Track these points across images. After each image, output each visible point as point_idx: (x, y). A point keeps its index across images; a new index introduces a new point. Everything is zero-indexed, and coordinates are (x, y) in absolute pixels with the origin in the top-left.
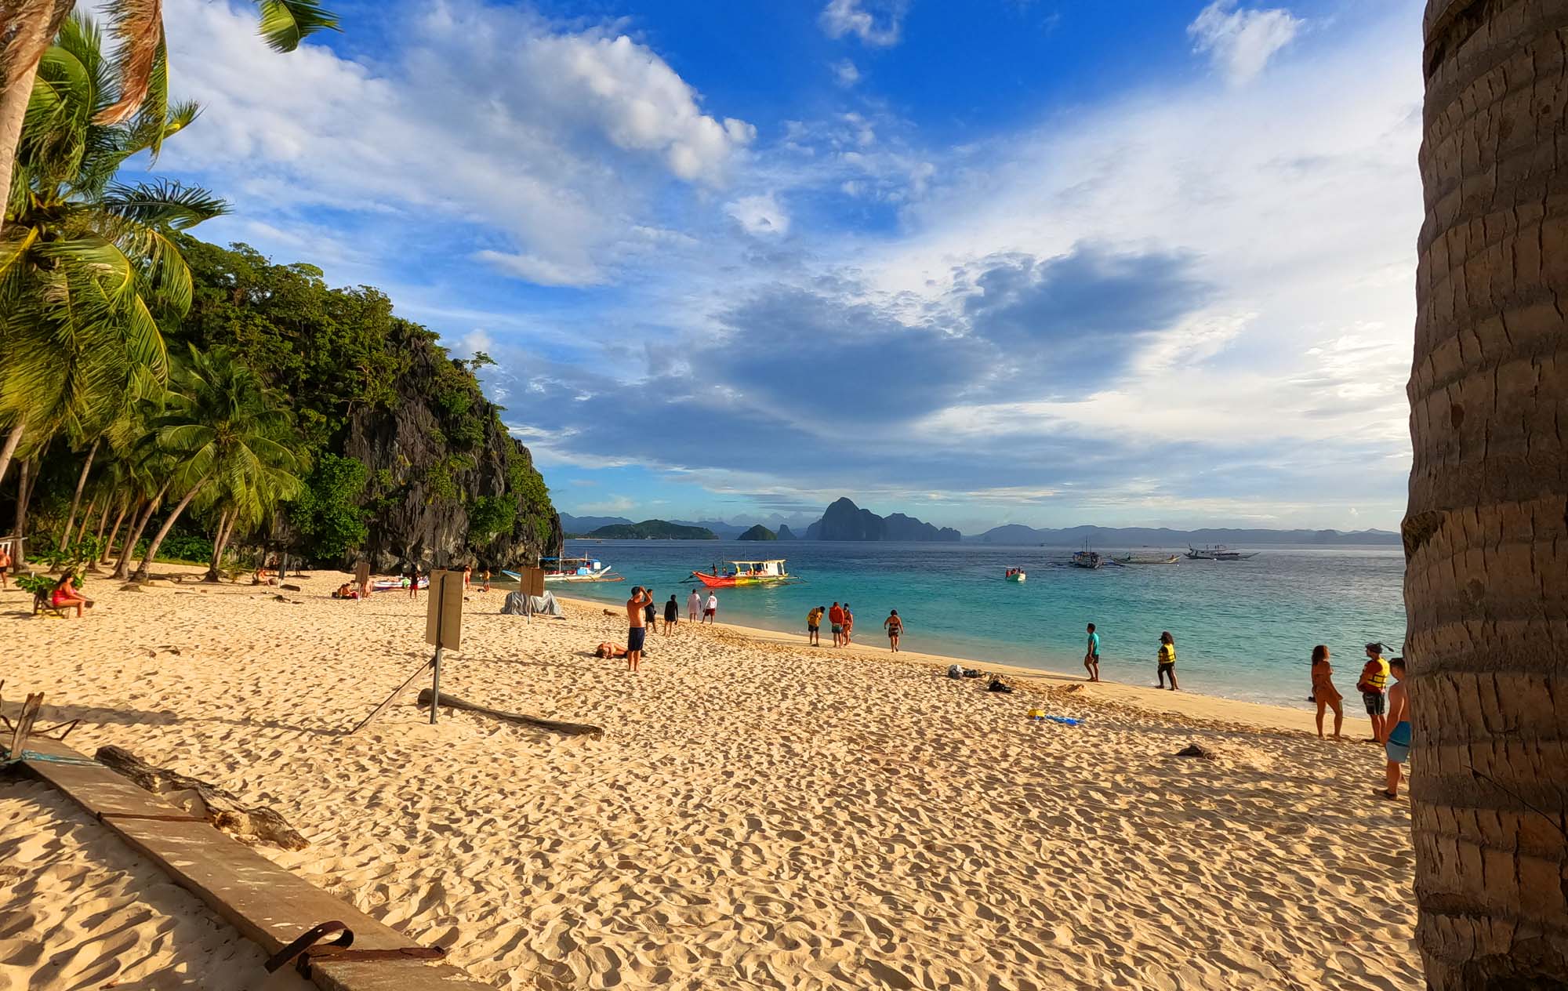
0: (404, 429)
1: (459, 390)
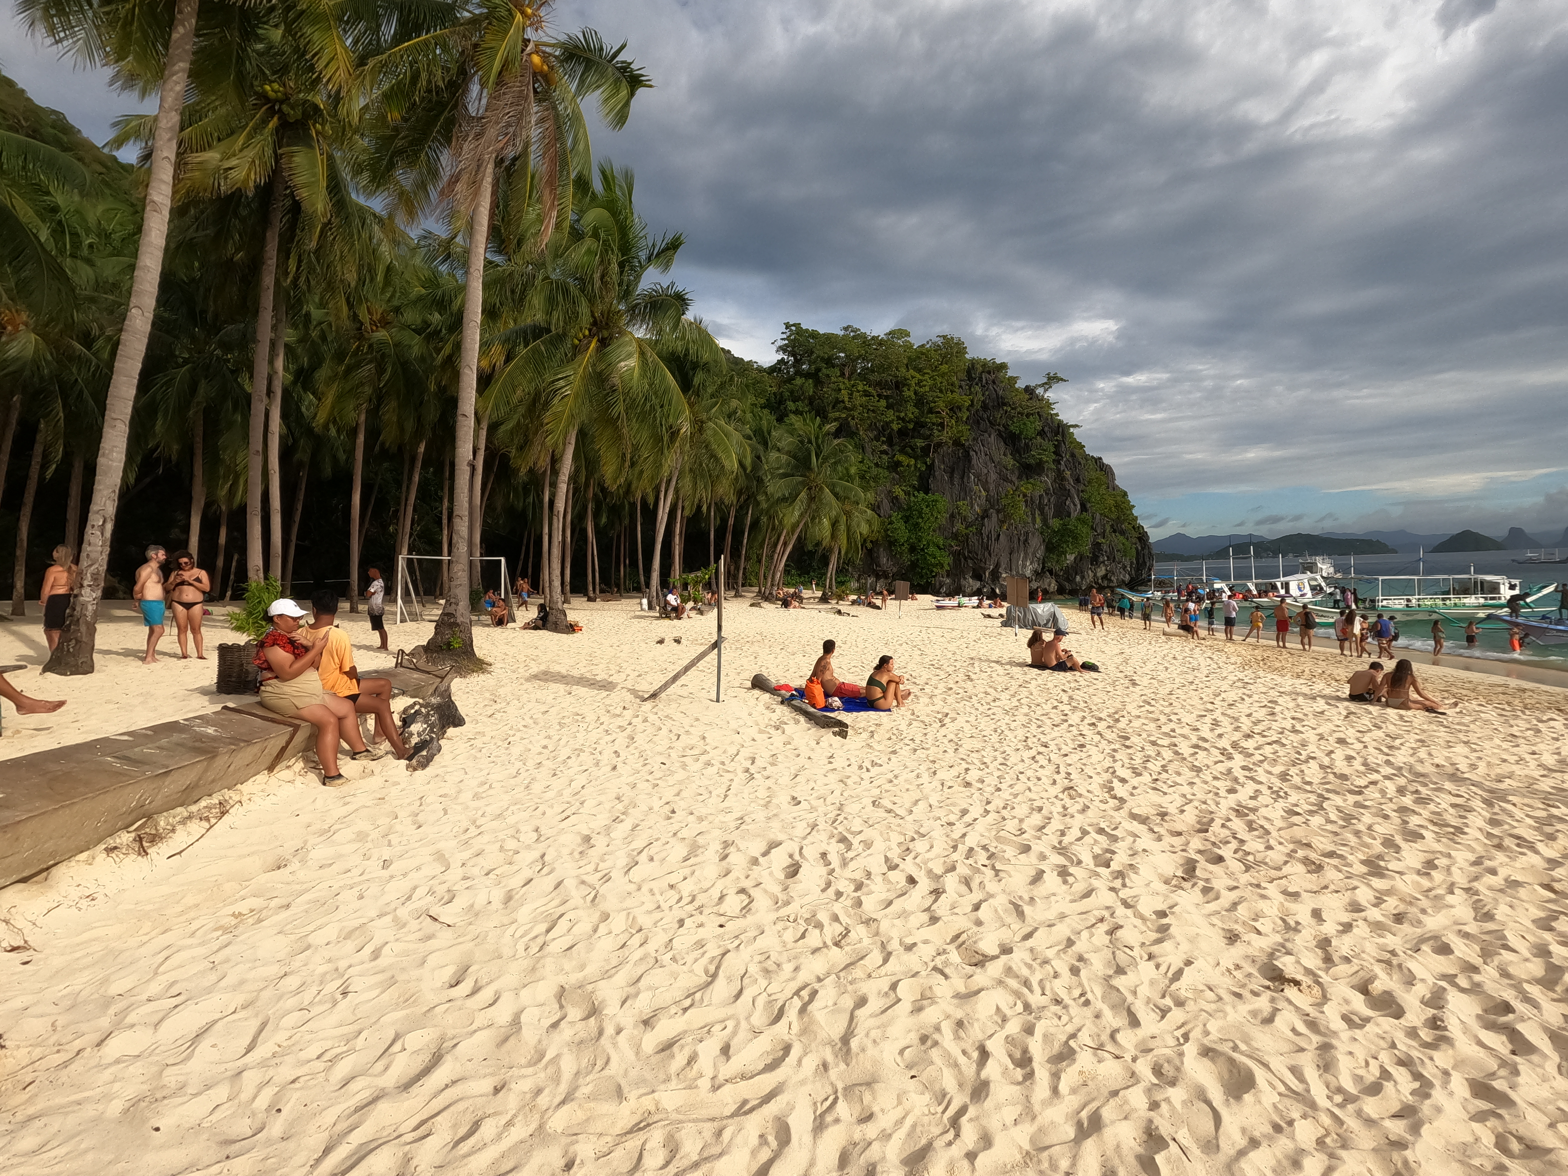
0: (978, 461)
1: (1028, 415)
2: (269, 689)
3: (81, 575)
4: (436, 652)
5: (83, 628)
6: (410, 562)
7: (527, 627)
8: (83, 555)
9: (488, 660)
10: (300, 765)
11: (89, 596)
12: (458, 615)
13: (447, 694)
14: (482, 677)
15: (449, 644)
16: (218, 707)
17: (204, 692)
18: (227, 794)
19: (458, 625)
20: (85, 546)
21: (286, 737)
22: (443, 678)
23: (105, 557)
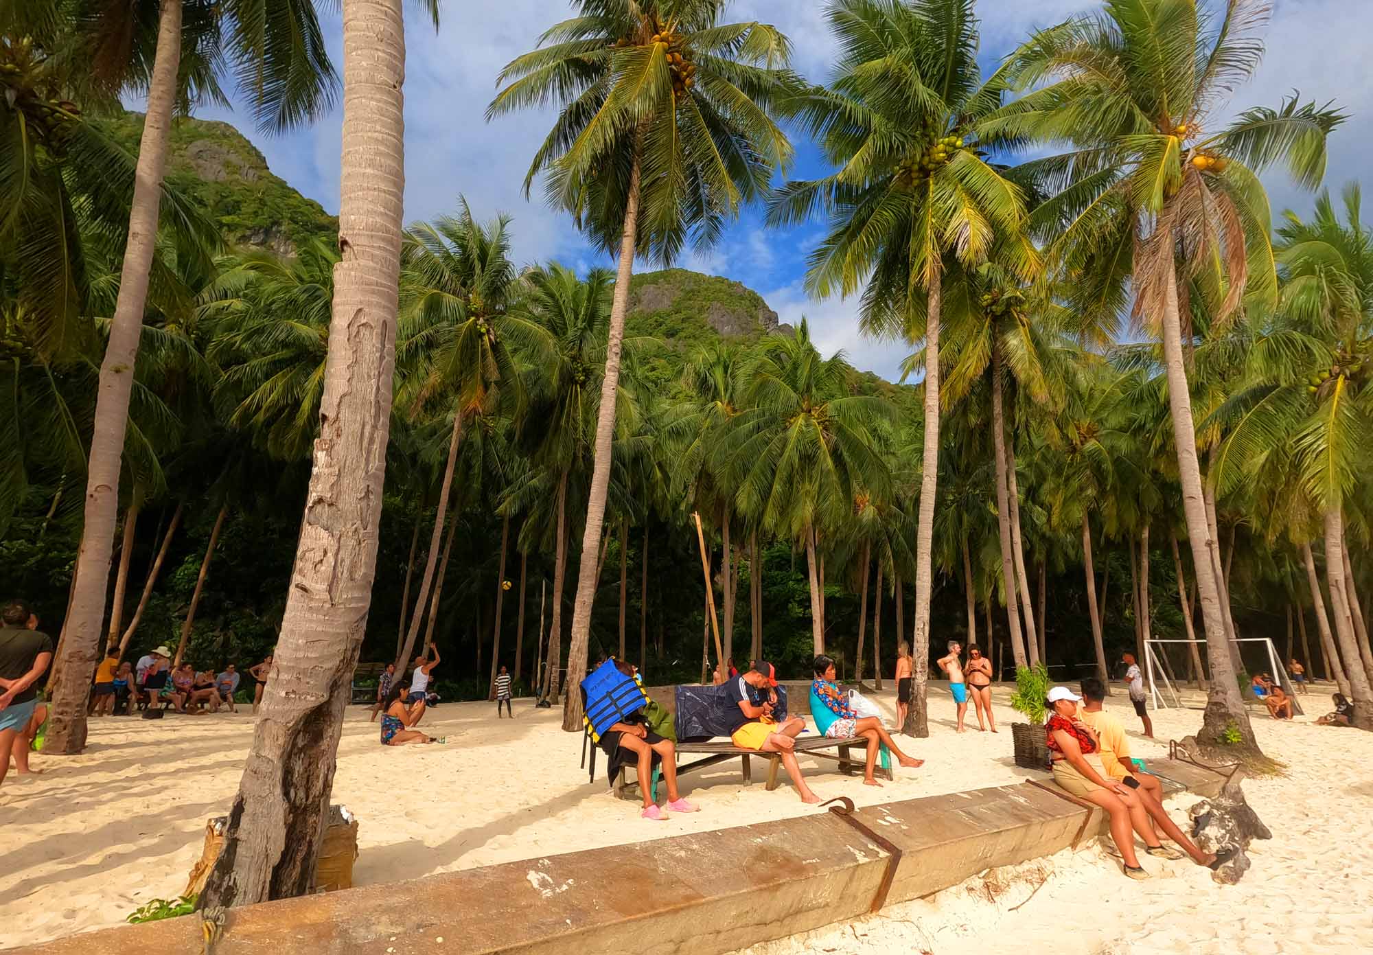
2: (1060, 768)
3: (914, 663)
4: (1210, 745)
5: (920, 703)
6: (1154, 646)
7: (1323, 721)
8: (915, 649)
9: (1279, 760)
10: (1098, 848)
11: (921, 679)
12: (1228, 704)
13: (1238, 795)
14: (1277, 781)
15: (1225, 737)
16: (1022, 780)
17: (1005, 763)
18: (1044, 862)
19: (1230, 716)
20: (915, 643)
21: (1083, 818)
22: (1229, 777)
23: (927, 650)
